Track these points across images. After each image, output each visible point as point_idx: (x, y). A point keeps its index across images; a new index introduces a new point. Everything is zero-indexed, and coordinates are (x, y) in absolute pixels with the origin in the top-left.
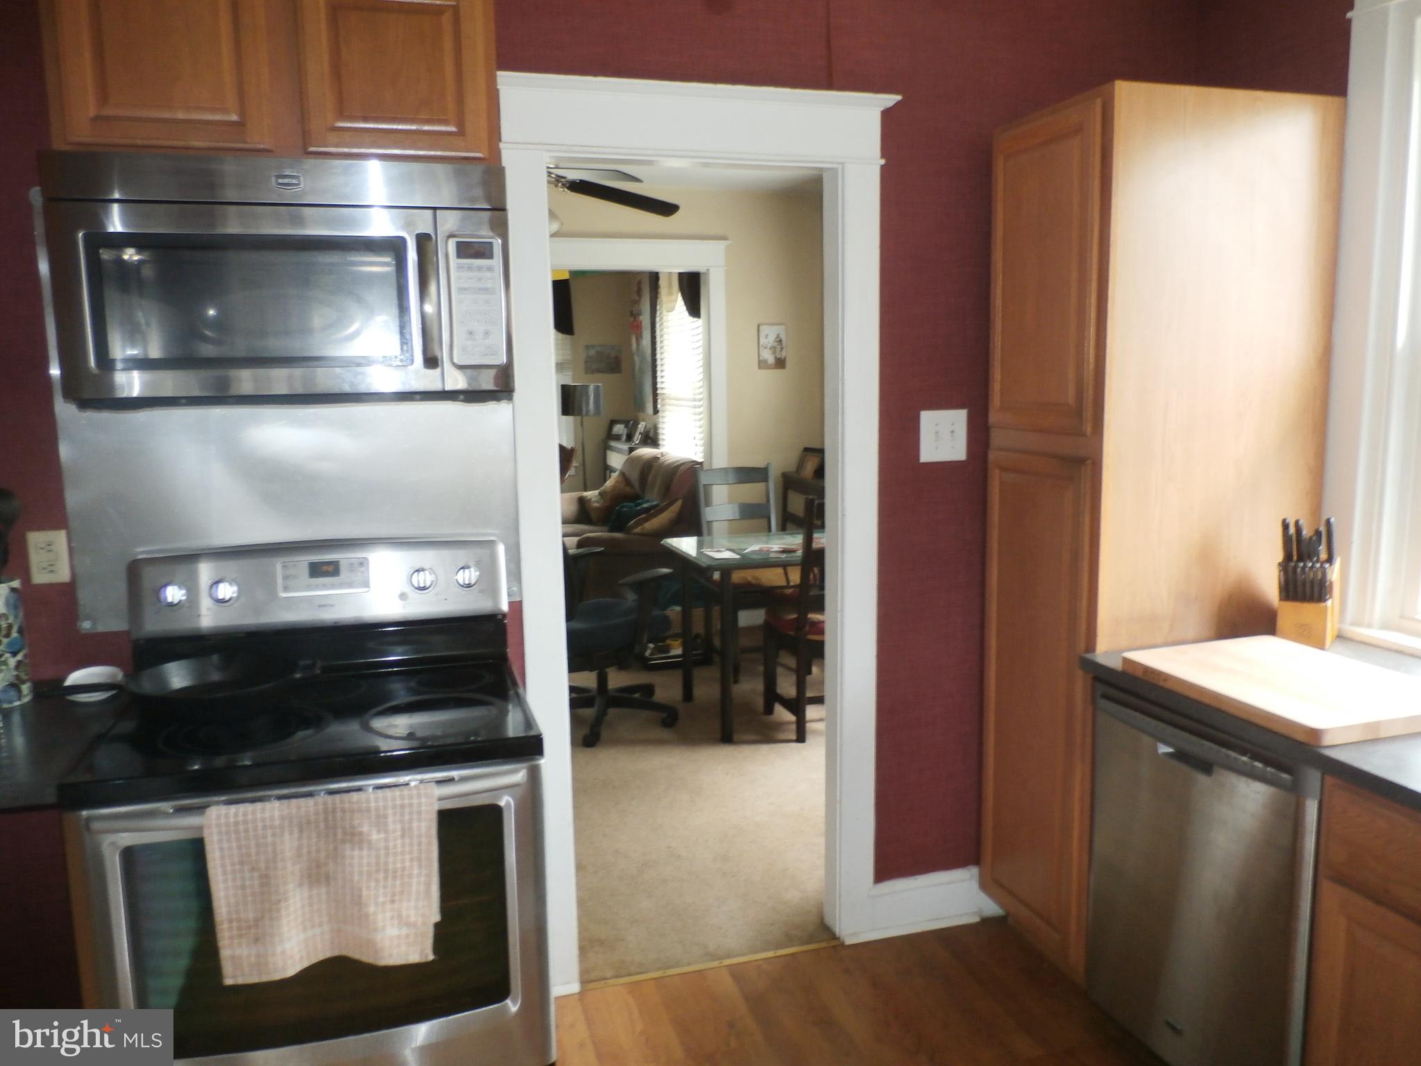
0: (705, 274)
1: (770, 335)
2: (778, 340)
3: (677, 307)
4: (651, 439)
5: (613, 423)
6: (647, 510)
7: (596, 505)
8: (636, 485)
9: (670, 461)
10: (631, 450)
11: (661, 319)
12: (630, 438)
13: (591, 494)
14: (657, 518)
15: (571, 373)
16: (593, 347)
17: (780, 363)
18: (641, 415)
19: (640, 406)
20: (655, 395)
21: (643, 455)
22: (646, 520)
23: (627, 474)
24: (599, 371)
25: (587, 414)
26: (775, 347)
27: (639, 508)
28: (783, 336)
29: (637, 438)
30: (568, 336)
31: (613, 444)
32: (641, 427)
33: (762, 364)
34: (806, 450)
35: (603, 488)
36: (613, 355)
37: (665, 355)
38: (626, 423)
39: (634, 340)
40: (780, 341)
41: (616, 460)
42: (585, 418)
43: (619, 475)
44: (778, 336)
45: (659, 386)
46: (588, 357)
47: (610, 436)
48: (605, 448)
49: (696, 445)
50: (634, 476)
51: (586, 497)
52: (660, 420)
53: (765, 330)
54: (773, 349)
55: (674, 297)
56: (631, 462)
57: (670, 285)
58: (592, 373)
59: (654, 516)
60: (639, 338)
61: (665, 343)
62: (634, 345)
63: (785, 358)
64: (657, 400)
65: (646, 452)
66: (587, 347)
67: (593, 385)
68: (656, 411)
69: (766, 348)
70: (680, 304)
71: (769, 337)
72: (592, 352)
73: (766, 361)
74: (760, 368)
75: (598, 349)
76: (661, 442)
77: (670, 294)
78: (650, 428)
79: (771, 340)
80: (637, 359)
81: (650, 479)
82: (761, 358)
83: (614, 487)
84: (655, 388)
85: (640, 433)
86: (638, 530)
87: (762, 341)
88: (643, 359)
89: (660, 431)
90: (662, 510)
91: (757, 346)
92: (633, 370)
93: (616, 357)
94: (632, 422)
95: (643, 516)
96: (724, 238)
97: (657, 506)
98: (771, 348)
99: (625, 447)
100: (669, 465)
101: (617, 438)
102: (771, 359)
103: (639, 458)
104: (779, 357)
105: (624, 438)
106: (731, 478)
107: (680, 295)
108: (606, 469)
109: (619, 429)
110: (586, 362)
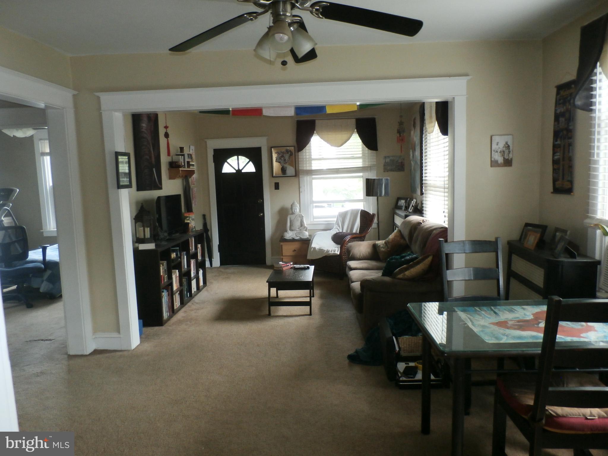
0: (452, 102)
1: (500, 143)
2: (507, 146)
3: (435, 130)
4: (419, 211)
5: (399, 199)
6: (408, 262)
7: (383, 249)
8: (407, 239)
9: (427, 226)
10: (406, 216)
11: (426, 139)
12: (407, 208)
13: (381, 243)
14: (415, 268)
15: (376, 172)
16: (389, 157)
17: (508, 163)
18: (414, 195)
19: (414, 190)
20: (422, 184)
21: (412, 221)
22: (406, 269)
23: (402, 231)
24: (392, 170)
25: (381, 195)
26: (504, 152)
27: (403, 260)
28: (510, 143)
29: (411, 210)
30: (375, 152)
31: (398, 212)
32: (413, 203)
33: (494, 164)
34: (527, 225)
35: (387, 239)
36: (400, 161)
37: (428, 160)
38: (406, 199)
39: (411, 153)
40: (509, 146)
41: (398, 221)
42: (379, 198)
43: (397, 232)
44: (507, 143)
45: (424, 178)
46: (385, 162)
47: (397, 207)
48: (393, 214)
49: (445, 216)
50: (406, 233)
51: (377, 244)
52: (424, 199)
53: (496, 139)
54: (503, 153)
55: (433, 124)
56: (405, 224)
57: (431, 117)
58: (387, 171)
59: (412, 266)
60: (414, 150)
61: (428, 153)
62: (411, 155)
63: (512, 159)
64: (423, 187)
65: (415, 218)
66: (385, 157)
67: (385, 178)
68: (422, 194)
69: (497, 152)
70: (437, 128)
71: (499, 144)
72: (388, 160)
73: (496, 162)
74: (491, 166)
75: (391, 158)
76: (424, 212)
77: (431, 122)
78: (419, 204)
79: (501, 146)
80: (413, 163)
81: (415, 235)
82: (492, 159)
83: (393, 240)
84: (422, 180)
85: (413, 206)
86: (400, 276)
87: (494, 147)
88: (416, 162)
89: (424, 205)
90: (418, 263)
91: (490, 150)
92: (411, 170)
93: (402, 163)
94: (409, 199)
95: (405, 266)
96: (467, 75)
97: (416, 258)
98: (500, 152)
99: (403, 213)
100: (427, 228)
101: (400, 208)
102: (500, 160)
103: (409, 222)
104: (507, 158)
105: (404, 208)
106: (468, 247)
107: (436, 122)
108: (393, 226)
109: (402, 202)
110: (384, 165)
